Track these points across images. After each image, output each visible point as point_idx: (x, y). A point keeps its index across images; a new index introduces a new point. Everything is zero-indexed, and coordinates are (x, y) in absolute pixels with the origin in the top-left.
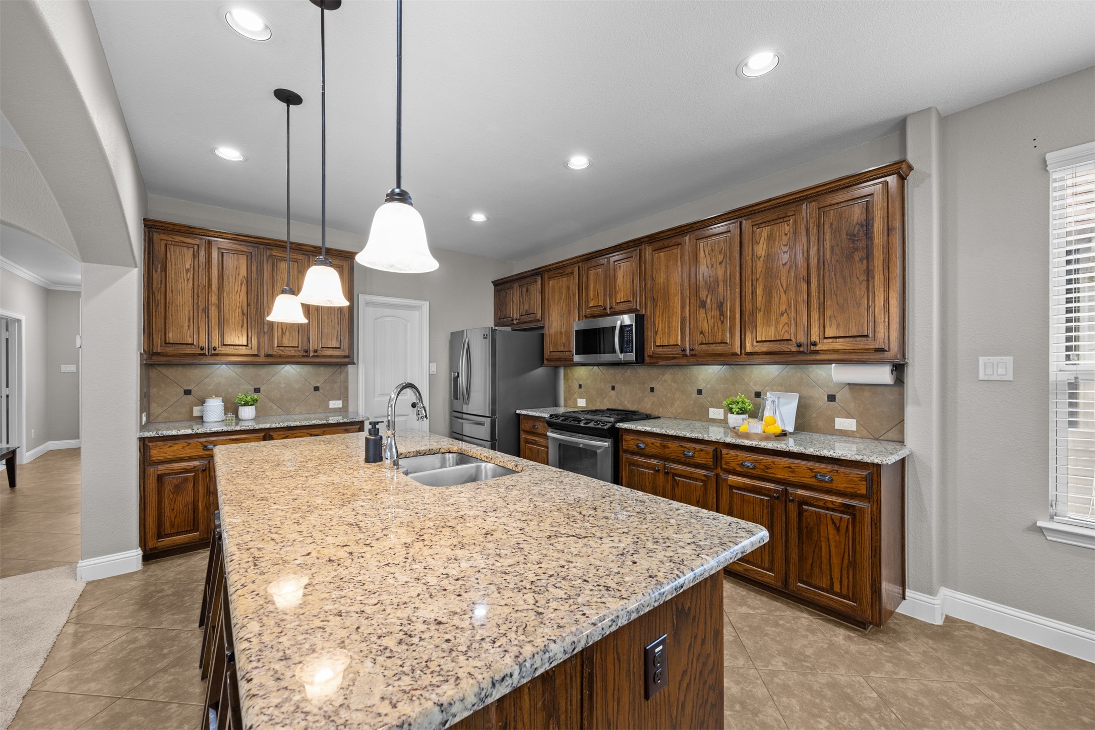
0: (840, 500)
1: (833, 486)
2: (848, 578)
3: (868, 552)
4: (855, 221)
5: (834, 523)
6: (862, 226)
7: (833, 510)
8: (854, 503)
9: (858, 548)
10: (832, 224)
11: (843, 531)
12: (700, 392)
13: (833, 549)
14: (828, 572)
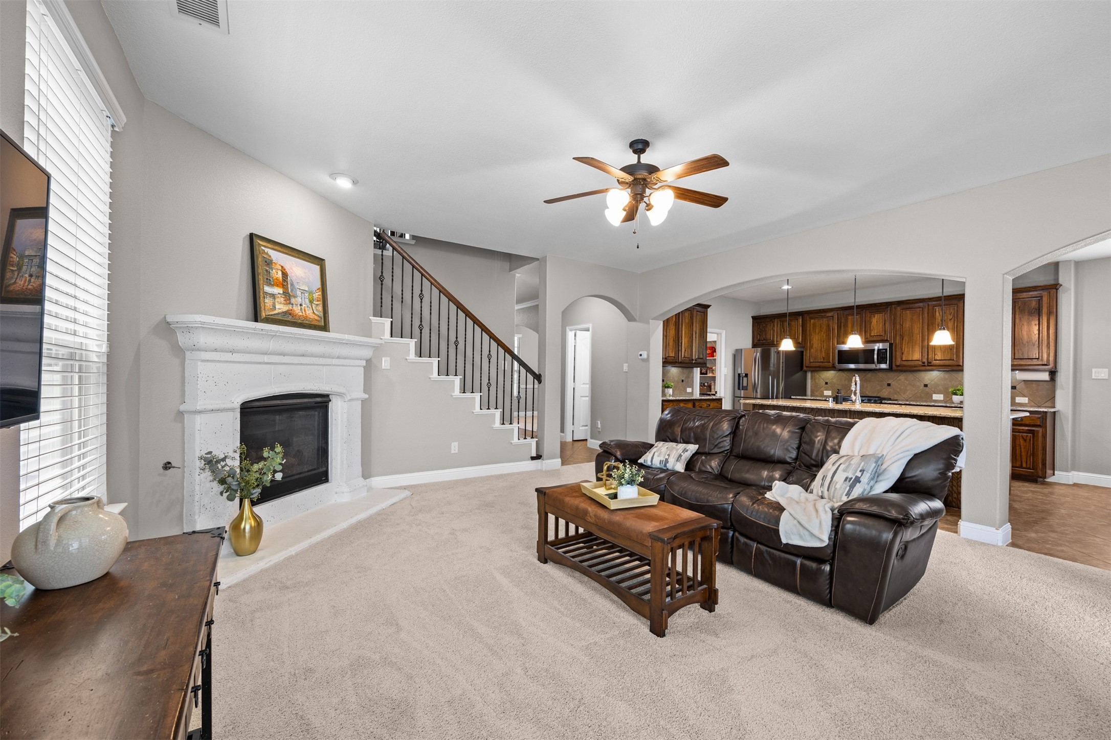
0: (1027, 428)
1: (1023, 422)
2: (1030, 460)
3: (1040, 448)
4: (1033, 307)
5: (1023, 438)
6: (1036, 309)
7: (1023, 433)
8: (1034, 429)
9: (1035, 447)
10: (1020, 307)
11: (1028, 441)
12: (926, 386)
13: (1023, 450)
14: (1020, 459)
